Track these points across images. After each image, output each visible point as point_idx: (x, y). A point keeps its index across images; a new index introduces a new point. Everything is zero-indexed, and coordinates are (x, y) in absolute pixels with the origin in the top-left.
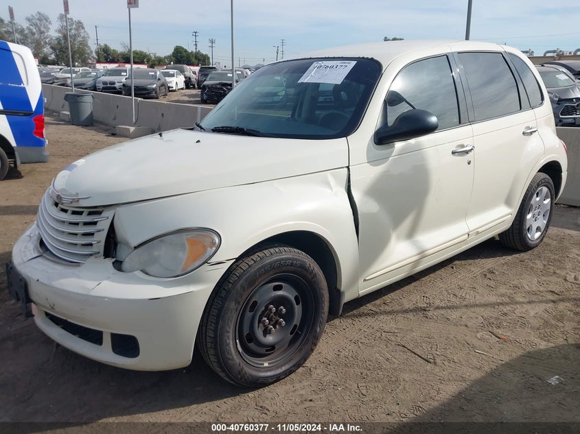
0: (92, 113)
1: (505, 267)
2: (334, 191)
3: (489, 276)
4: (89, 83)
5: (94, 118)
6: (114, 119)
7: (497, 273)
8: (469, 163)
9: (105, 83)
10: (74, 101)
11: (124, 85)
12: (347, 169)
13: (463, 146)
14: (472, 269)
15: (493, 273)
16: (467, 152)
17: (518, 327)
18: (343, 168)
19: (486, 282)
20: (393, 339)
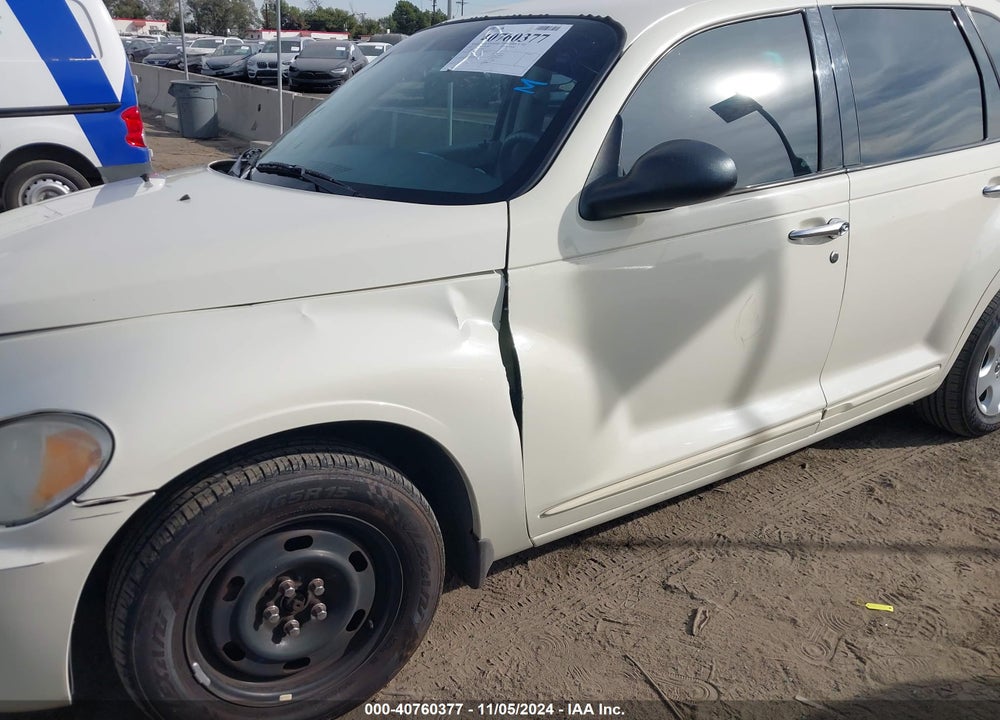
0: (216, 116)
1: (923, 472)
2: (461, 325)
3: (879, 492)
4: (236, 64)
5: (219, 125)
6: (254, 128)
7: (899, 486)
8: (833, 259)
9: (261, 65)
10: (184, 96)
11: (291, 69)
12: (498, 277)
13: (820, 222)
14: (846, 474)
15: (890, 485)
16: (830, 236)
17: (916, 633)
18: (491, 272)
19: (871, 507)
20: (619, 641)
